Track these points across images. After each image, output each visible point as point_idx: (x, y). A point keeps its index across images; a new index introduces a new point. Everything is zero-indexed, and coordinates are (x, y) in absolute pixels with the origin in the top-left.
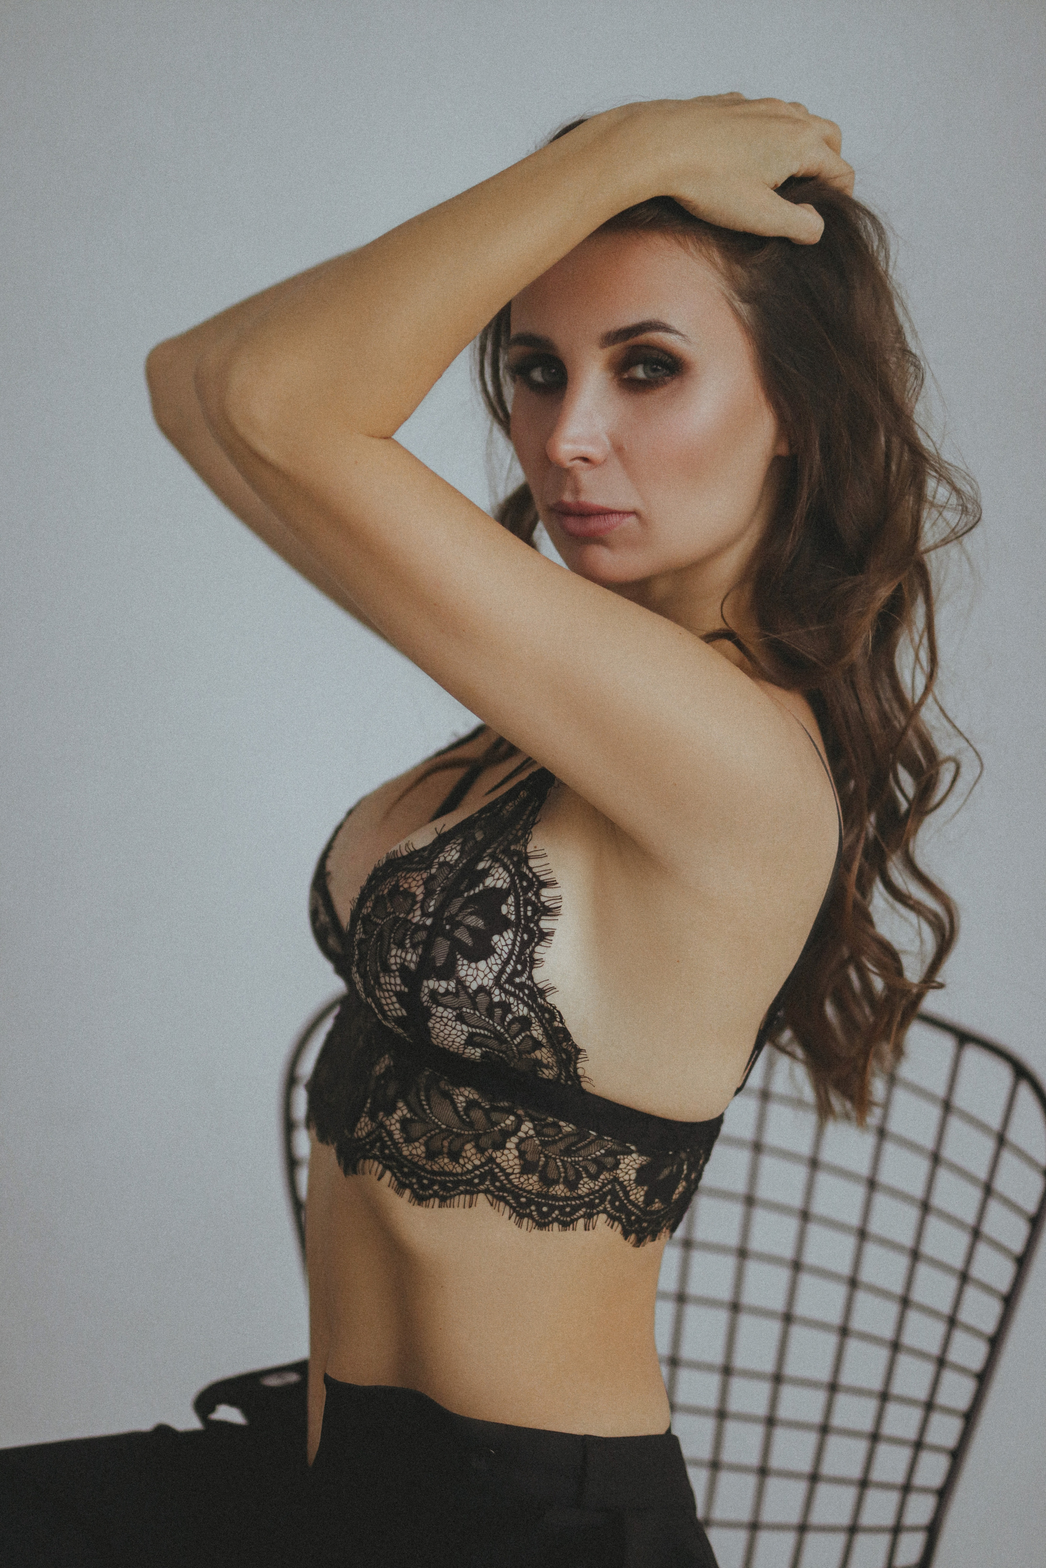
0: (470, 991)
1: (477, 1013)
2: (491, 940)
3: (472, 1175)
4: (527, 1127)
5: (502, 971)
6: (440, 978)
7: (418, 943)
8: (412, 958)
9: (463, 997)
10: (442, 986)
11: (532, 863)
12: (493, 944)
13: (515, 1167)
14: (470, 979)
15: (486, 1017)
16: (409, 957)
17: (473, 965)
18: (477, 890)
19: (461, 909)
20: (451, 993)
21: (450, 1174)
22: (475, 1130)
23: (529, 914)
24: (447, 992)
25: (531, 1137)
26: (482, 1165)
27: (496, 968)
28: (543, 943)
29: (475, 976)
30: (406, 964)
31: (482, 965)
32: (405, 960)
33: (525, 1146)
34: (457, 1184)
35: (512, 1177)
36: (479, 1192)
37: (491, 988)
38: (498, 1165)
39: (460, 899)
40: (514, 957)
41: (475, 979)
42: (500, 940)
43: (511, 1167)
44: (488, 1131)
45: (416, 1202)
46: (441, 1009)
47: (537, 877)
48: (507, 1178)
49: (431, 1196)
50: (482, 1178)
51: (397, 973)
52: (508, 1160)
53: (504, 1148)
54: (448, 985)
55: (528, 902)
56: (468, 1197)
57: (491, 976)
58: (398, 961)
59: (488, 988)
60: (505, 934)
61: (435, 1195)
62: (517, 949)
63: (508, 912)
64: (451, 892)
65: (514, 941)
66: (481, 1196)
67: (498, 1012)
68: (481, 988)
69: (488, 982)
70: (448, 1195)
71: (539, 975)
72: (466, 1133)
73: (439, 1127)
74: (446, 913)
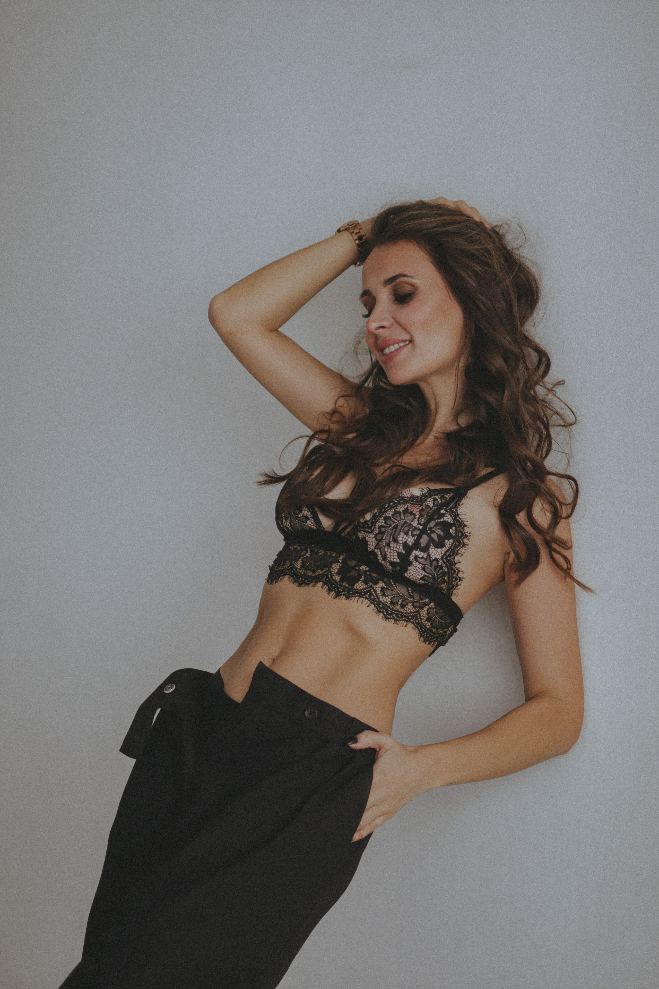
0: (432, 559)
1: (431, 568)
2: (445, 541)
3: (409, 615)
4: (432, 604)
5: (445, 554)
6: (421, 551)
7: (415, 535)
8: (411, 541)
9: (428, 561)
10: (421, 554)
11: (460, 517)
12: (445, 543)
13: (425, 617)
14: (433, 554)
15: (433, 570)
16: (409, 539)
17: (436, 549)
18: (441, 520)
19: (435, 526)
20: (424, 558)
21: (401, 612)
22: (414, 599)
23: (460, 535)
24: (423, 558)
25: (433, 608)
26: (414, 612)
27: (443, 553)
28: (464, 548)
29: (435, 554)
30: (407, 542)
31: (439, 550)
32: (407, 540)
33: (431, 611)
34: (402, 616)
35: (422, 620)
36: (410, 622)
37: (439, 559)
38: (420, 614)
39: (434, 522)
40: (451, 550)
41: (435, 555)
42: (448, 542)
43: (424, 617)
44: (419, 601)
45: (385, 620)
46: (417, 563)
47: (463, 522)
48: (421, 620)
49: (391, 618)
50: (413, 617)
51: (402, 545)
52: (424, 614)
53: (423, 609)
54: (424, 555)
55: (460, 531)
56: (405, 622)
57: (441, 555)
58: (404, 539)
59: (438, 559)
60: (450, 540)
61: (393, 618)
62: (453, 547)
63: (453, 532)
64: (430, 518)
65: (452, 544)
66: (410, 624)
67: (438, 569)
68: (436, 559)
69: (439, 557)
70: (399, 619)
71: (457, 558)
72: (410, 599)
73: (399, 594)
74: (428, 526)
